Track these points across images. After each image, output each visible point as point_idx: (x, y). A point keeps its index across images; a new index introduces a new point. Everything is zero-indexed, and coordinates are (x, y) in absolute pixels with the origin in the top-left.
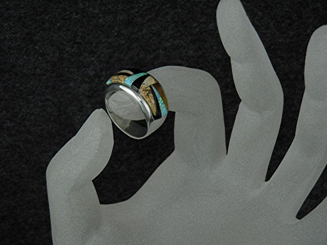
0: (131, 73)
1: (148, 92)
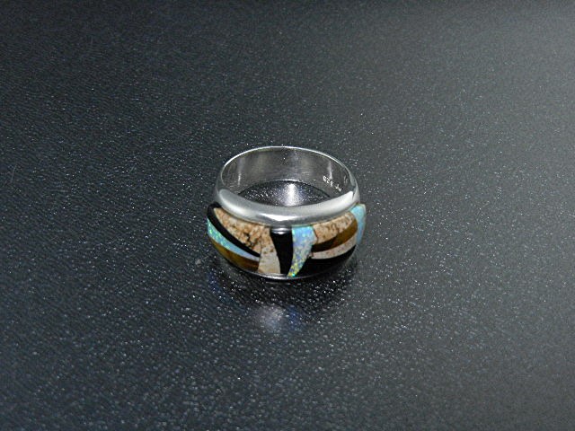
0: (318, 255)
1: (252, 240)
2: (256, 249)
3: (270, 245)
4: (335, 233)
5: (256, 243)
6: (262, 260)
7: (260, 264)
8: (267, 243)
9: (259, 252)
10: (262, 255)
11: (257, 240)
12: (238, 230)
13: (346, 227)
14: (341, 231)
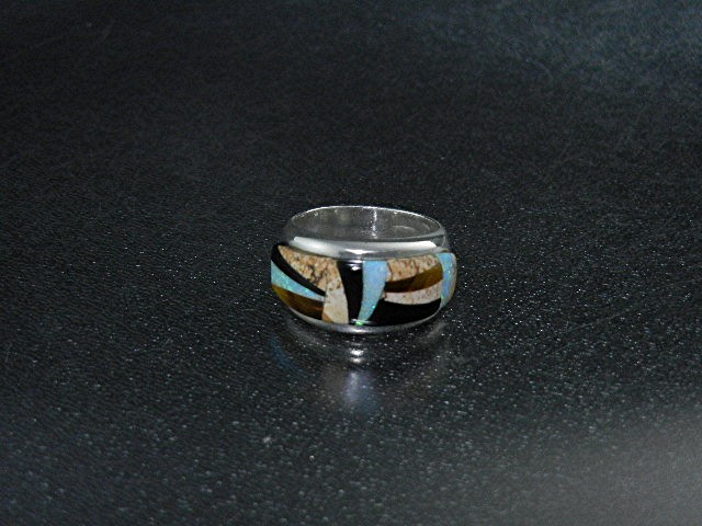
0: (392, 298)
1: (317, 274)
2: (321, 286)
3: (336, 279)
4: (413, 273)
5: (321, 277)
6: (327, 299)
7: (326, 305)
8: (332, 277)
9: (323, 289)
10: (328, 293)
11: (322, 273)
12: (302, 264)
13: (427, 268)
14: (421, 271)
